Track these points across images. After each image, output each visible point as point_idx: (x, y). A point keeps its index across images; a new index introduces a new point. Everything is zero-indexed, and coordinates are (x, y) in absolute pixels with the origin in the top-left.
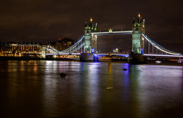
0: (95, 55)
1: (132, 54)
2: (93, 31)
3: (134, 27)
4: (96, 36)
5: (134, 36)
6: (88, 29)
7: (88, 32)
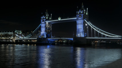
3: (78, 14)
6: (43, 18)
7: (43, 21)
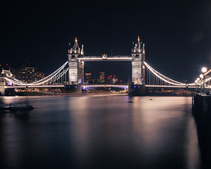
0: (84, 87)
1: (132, 86)
2: (80, 56)
3: (134, 53)
4: (83, 62)
5: (133, 63)
6: (73, 53)
7: (73, 57)
